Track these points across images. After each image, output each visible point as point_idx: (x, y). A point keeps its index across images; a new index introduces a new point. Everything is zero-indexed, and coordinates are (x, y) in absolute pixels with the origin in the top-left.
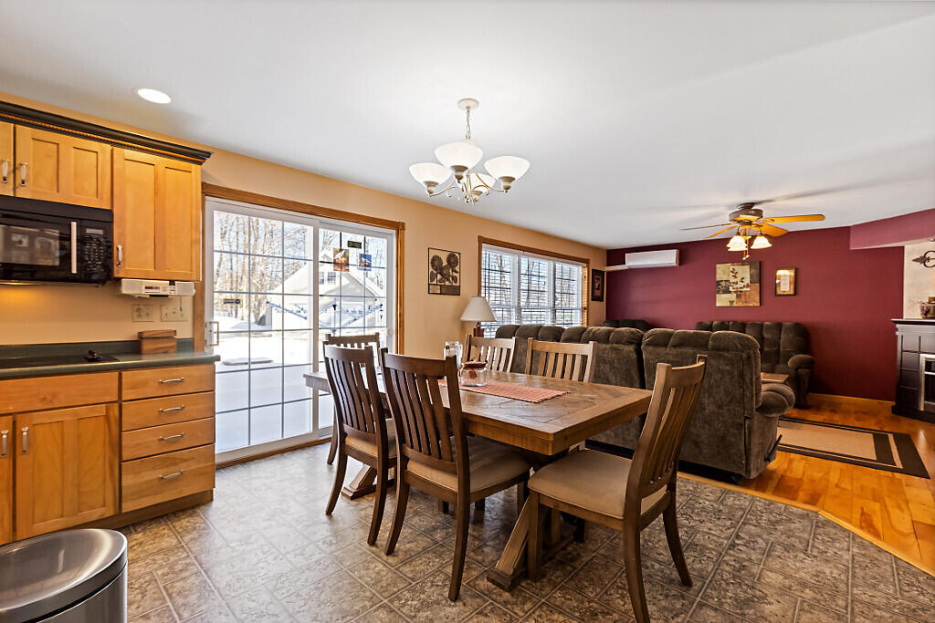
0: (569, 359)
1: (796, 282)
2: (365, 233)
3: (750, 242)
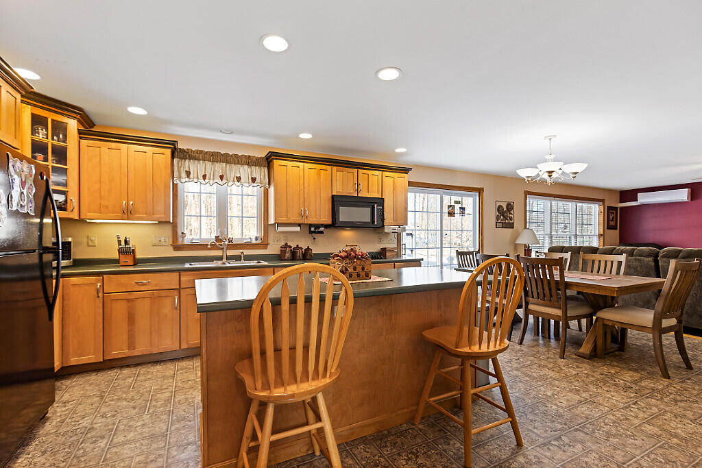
0: (609, 263)
2: (462, 195)
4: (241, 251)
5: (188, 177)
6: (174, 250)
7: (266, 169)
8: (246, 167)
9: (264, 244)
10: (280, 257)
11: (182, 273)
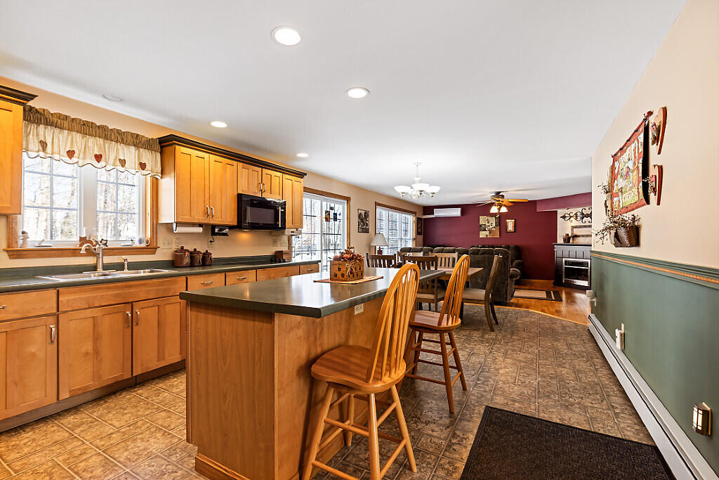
0: (447, 260)
1: (515, 226)
2: (335, 202)
3: (499, 209)
4: (124, 257)
5: (44, 150)
6: (10, 258)
7: (159, 155)
8: (132, 148)
9: (151, 248)
10: (173, 264)
11: (60, 289)
